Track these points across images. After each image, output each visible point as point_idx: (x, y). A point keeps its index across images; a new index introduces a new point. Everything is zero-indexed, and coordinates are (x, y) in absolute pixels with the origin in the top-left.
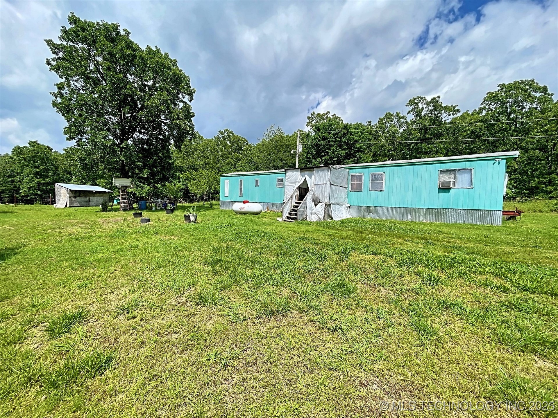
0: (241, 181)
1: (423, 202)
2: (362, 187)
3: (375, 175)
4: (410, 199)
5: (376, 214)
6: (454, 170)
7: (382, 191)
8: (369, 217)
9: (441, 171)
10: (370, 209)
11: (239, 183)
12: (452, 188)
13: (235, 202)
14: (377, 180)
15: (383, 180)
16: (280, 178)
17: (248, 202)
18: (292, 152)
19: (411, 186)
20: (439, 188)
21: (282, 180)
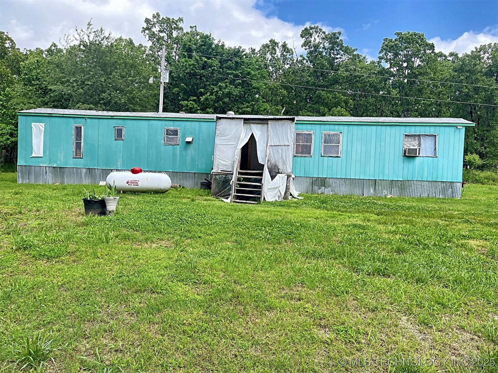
0: (78, 130)
1: (386, 172)
2: (312, 151)
3: (329, 135)
4: (372, 169)
5: (329, 189)
6: (419, 136)
7: (338, 157)
8: (320, 192)
9: (406, 135)
10: (323, 182)
11: (73, 132)
12: (417, 156)
13: (112, 170)
14: (331, 141)
15: (339, 143)
16: (172, 128)
17: (140, 171)
18: (151, 81)
19: (373, 151)
20: (405, 156)
21: (175, 133)
